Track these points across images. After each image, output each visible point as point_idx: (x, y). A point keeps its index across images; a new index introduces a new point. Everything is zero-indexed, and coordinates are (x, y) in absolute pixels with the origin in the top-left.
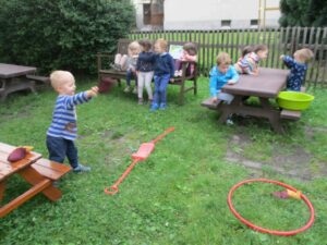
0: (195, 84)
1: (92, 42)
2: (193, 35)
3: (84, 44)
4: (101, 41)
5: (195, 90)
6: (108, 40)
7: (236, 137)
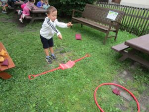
0: (116, 34)
1: (74, 3)
2: (128, 8)
3: (71, 3)
4: (79, 3)
5: (115, 38)
6: (82, 3)
7: (125, 73)
